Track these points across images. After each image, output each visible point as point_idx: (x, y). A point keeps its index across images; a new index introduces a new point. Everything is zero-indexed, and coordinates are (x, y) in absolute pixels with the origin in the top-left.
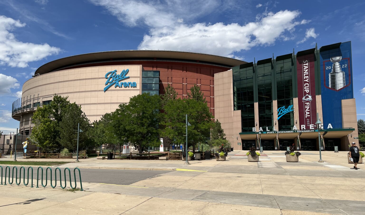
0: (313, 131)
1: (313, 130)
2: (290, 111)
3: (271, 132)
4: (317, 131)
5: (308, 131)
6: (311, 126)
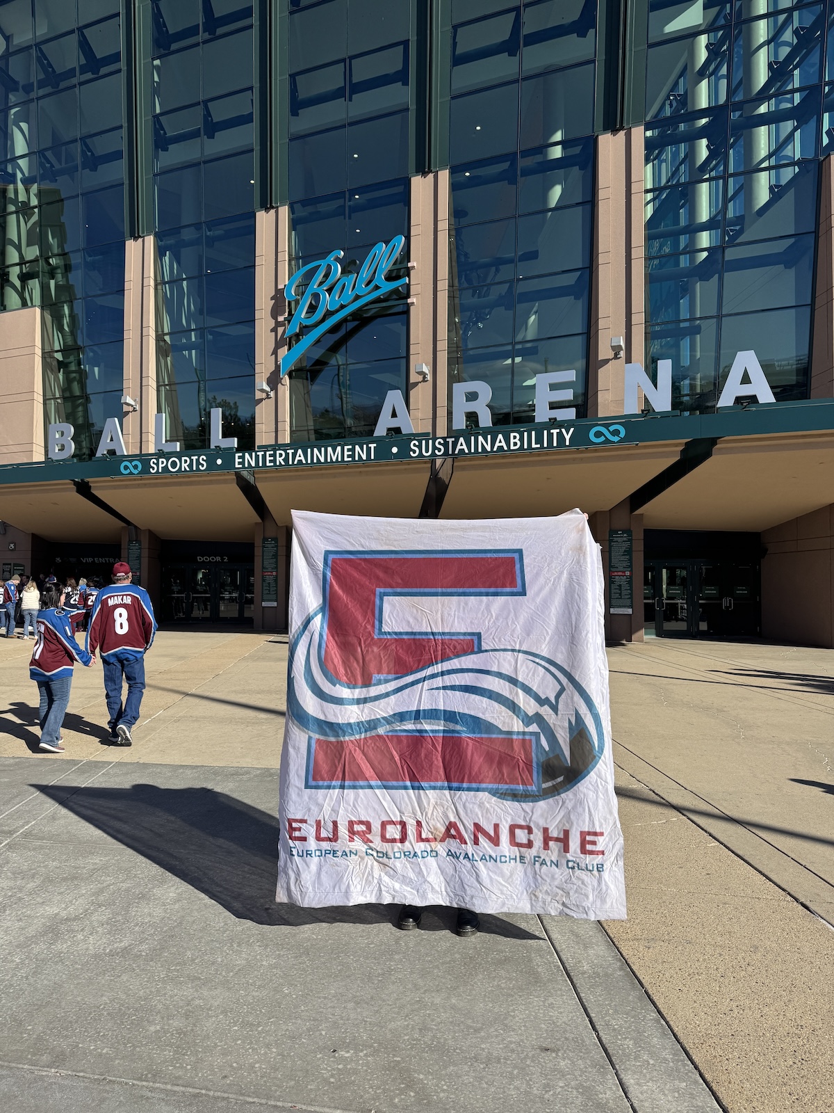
2: (377, 287)
3: (183, 459)
4: (607, 441)
5: (512, 441)
6: (554, 387)
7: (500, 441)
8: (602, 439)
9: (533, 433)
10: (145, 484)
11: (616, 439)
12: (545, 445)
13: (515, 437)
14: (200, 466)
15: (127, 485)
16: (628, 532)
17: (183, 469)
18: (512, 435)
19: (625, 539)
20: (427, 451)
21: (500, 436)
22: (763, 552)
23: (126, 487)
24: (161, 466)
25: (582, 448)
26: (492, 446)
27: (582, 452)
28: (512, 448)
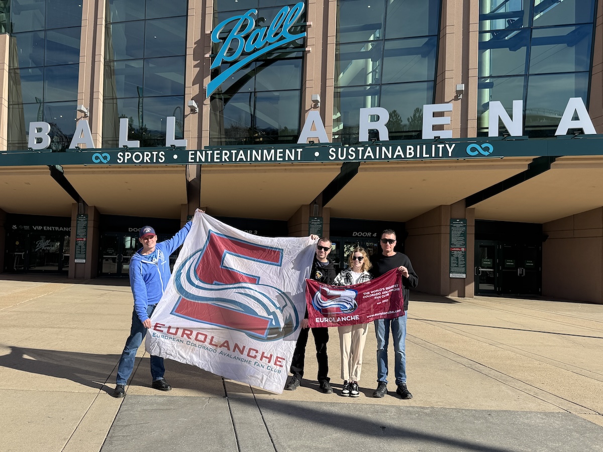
2: (282, 38)
3: (145, 153)
4: (480, 155)
5: (408, 151)
6: (435, 115)
7: (399, 151)
8: (476, 153)
9: (424, 146)
10: (110, 171)
11: (486, 153)
12: (433, 155)
13: (410, 149)
14: (160, 160)
15: (94, 171)
16: (464, 220)
17: (145, 161)
18: (408, 147)
19: (461, 225)
20: (342, 156)
21: (399, 148)
22: (545, 237)
23: (93, 172)
24: (126, 158)
25: (461, 159)
26: (393, 155)
27: (461, 162)
28: (408, 156)
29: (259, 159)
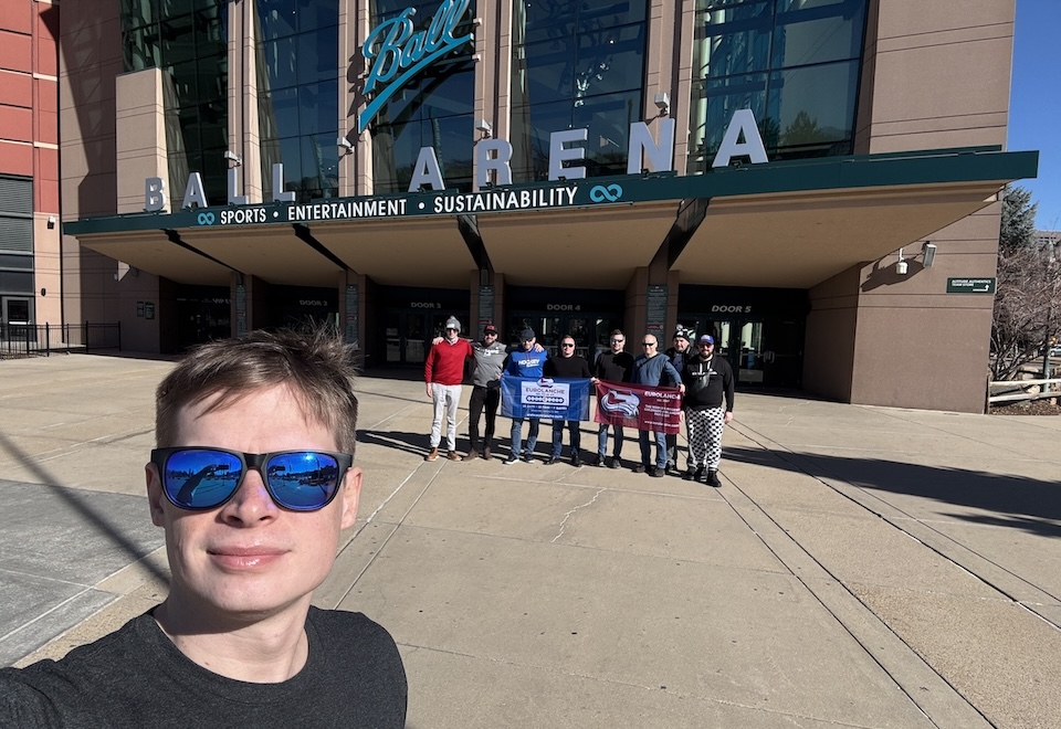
0: (565, 194)
1: (571, 183)
2: (444, 44)
3: (247, 211)
4: (606, 200)
5: (523, 199)
7: (513, 199)
8: (602, 198)
9: (541, 191)
10: (221, 235)
11: (613, 198)
13: (525, 196)
14: (260, 219)
16: (665, 287)
17: (247, 221)
18: (523, 193)
19: (661, 294)
20: (449, 207)
21: (513, 194)
23: (206, 235)
24: (230, 217)
25: (584, 207)
26: (506, 204)
27: (584, 211)
28: (523, 205)
29: (361, 215)
